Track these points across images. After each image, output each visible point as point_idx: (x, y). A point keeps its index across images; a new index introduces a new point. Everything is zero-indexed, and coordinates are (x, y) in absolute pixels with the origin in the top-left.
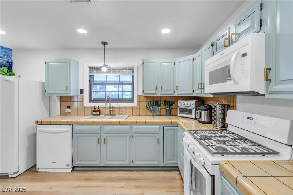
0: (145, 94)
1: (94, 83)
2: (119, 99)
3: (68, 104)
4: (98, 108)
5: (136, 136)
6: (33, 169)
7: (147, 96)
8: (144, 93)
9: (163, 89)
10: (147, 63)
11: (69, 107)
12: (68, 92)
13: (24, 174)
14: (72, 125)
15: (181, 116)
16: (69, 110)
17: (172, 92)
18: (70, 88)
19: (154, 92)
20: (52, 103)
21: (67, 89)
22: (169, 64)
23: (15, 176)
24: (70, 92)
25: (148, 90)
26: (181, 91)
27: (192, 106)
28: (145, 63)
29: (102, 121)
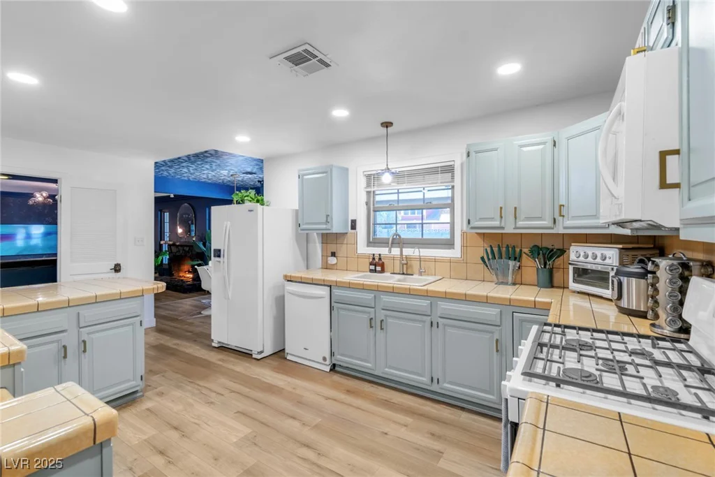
0: (472, 228)
1: (374, 208)
2: (422, 239)
3: (332, 248)
4: (380, 259)
5: (445, 325)
6: (280, 354)
7: (484, 234)
8: (470, 226)
9: (521, 215)
10: (477, 152)
11: (333, 254)
12: (328, 226)
13: (271, 357)
14: (330, 286)
15: (578, 290)
16: (332, 260)
17: (547, 222)
18: (332, 219)
19: (497, 223)
20: (311, 245)
21: (327, 222)
22: (541, 147)
23: (259, 357)
24: (332, 226)
25: (481, 219)
26: (574, 218)
27: (608, 261)
28: (472, 154)
29: (376, 284)
